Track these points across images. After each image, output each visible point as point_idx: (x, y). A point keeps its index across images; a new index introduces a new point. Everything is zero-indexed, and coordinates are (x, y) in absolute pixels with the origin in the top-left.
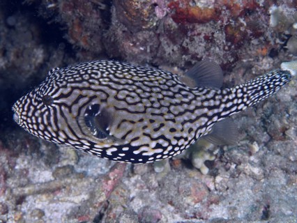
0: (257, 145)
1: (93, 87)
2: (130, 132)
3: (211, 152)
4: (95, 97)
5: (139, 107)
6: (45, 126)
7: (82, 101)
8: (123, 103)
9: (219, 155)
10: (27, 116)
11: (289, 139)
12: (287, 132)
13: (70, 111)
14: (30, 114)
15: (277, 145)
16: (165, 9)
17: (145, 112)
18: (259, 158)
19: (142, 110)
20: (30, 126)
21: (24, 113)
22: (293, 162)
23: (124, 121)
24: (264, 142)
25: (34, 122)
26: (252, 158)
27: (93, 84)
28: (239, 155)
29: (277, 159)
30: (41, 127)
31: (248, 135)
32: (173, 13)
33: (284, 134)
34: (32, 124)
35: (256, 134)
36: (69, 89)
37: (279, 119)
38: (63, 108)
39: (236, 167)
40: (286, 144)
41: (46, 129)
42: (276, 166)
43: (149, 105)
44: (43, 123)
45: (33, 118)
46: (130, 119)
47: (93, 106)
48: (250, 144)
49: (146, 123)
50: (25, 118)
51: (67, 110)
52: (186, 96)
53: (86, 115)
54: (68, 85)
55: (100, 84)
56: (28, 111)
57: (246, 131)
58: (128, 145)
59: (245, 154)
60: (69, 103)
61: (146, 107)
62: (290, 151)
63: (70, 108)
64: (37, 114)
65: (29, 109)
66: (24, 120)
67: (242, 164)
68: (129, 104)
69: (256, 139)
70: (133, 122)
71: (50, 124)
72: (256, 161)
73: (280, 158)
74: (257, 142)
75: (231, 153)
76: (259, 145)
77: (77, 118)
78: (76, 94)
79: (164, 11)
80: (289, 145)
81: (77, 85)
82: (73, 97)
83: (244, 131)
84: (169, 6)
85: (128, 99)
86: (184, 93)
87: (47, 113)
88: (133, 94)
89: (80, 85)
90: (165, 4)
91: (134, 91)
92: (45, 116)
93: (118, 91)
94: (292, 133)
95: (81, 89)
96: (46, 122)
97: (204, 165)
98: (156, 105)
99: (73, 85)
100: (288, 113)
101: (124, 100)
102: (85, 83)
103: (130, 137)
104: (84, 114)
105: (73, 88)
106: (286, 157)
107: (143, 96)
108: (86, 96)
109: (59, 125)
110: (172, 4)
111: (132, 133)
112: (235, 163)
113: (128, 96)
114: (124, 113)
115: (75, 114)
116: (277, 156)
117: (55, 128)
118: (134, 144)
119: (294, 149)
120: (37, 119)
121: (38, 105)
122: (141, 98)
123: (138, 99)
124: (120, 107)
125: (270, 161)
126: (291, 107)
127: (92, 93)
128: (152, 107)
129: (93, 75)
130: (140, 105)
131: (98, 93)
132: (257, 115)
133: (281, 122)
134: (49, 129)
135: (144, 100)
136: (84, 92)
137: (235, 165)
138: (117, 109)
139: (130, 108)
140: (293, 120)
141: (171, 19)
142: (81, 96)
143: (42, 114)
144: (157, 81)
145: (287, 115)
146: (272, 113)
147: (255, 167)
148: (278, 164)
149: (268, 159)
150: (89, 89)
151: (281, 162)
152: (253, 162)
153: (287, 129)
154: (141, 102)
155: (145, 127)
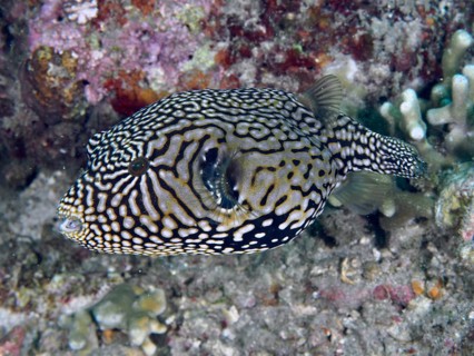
0: (236, 311)
1: (197, 123)
2: (271, 188)
3: (161, 320)
4: (207, 137)
5: (273, 143)
6: (137, 219)
7: (189, 152)
8: (248, 140)
9: (174, 326)
10: (96, 213)
11: (284, 303)
12: (281, 294)
13: (176, 175)
14: (101, 208)
15: (265, 313)
16: (100, 90)
17: (282, 149)
18: (236, 332)
19: (278, 146)
20: (106, 228)
21: (90, 210)
22: (284, 341)
23: (259, 169)
24: (247, 308)
25: (113, 217)
26: (227, 332)
27: (196, 119)
28: (206, 326)
29: (262, 334)
30: (128, 223)
31: (224, 295)
32: (113, 96)
33: (277, 297)
34: (109, 222)
35: (236, 295)
36: (163, 140)
37: (270, 272)
38: (162, 174)
39: (200, 346)
40: (279, 312)
41: (138, 223)
42: (260, 346)
43: (283, 137)
44: (129, 213)
45: (110, 212)
46: (268, 165)
47: (207, 154)
48: (225, 310)
49: (290, 167)
50: (93, 218)
51: (170, 174)
52: (312, 125)
53: (201, 172)
54: (159, 133)
55: (206, 117)
56: (95, 205)
57: (222, 289)
58: (272, 215)
59: (214, 324)
60: (170, 163)
61: (281, 142)
62: (283, 323)
63: (173, 169)
64: (115, 203)
65: (96, 201)
66: (90, 223)
67: (209, 342)
68: (258, 140)
69: (235, 301)
70: (272, 169)
71: (143, 211)
72: (232, 337)
73: (267, 334)
74: (237, 306)
75: (194, 323)
76: (239, 311)
77: (190, 183)
78: (176, 143)
79: (98, 93)
80: (282, 315)
81: (173, 128)
82: (174, 150)
83: (217, 288)
84: (106, 86)
85: (253, 133)
86: (308, 120)
87: (134, 193)
88: (256, 125)
89: (178, 127)
90: (99, 82)
91: (255, 121)
92: (132, 201)
93: (235, 124)
94: (289, 295)
95: (182, 132)
96: (136, 211)
97: (148, 340)
98: (293, 136)
99: (167, 130)
100: (284, 262)
101: (249, 135)
102: (182, 121)
103: (273, 198)
104: (198, 172)
105: (169, 136)
106: (276, 333)
107: (270, 125)
108: (192, 141)
109: (162, 206)
110: (111, 83)
111: (275, 190)
112: (199, 339)
113: (250, 129)
114: (256, 155)
115: (186, 176)
116: (262, 331)
117: (155, 216)
118: (280, 211)
119: (288, 320)
120: (116, 210)
121: (113, 186)
122: (270, 128)
123: (266, 131)
124: (247, 147)
125: (251, 337)
126: (290, 254)
127: (200, 133)
128: (289, 140)
129: (188, 109)
130: (272, 139)
131: (210, 130)
132: (240, 264)
133: (274, 276)
134: (144, 220)
135: (276, 131)
136: (188, 136)
137: (199, 343)
138: (244, 151)
139: (261, 146)
140: (292, 274)
141: (110, 107)
142: (185, 145)
143: (125, 200)
144: (272, 105)
145: (284, 266)
146: (261, 262)
147: (228, 346)
148: (263, 344)
149: (249, 335)
150: (193, 127)
151: (267, 340)
152: (227, 338)
153: (281, 288)
154: (272, 135)
155: (290, 175)
